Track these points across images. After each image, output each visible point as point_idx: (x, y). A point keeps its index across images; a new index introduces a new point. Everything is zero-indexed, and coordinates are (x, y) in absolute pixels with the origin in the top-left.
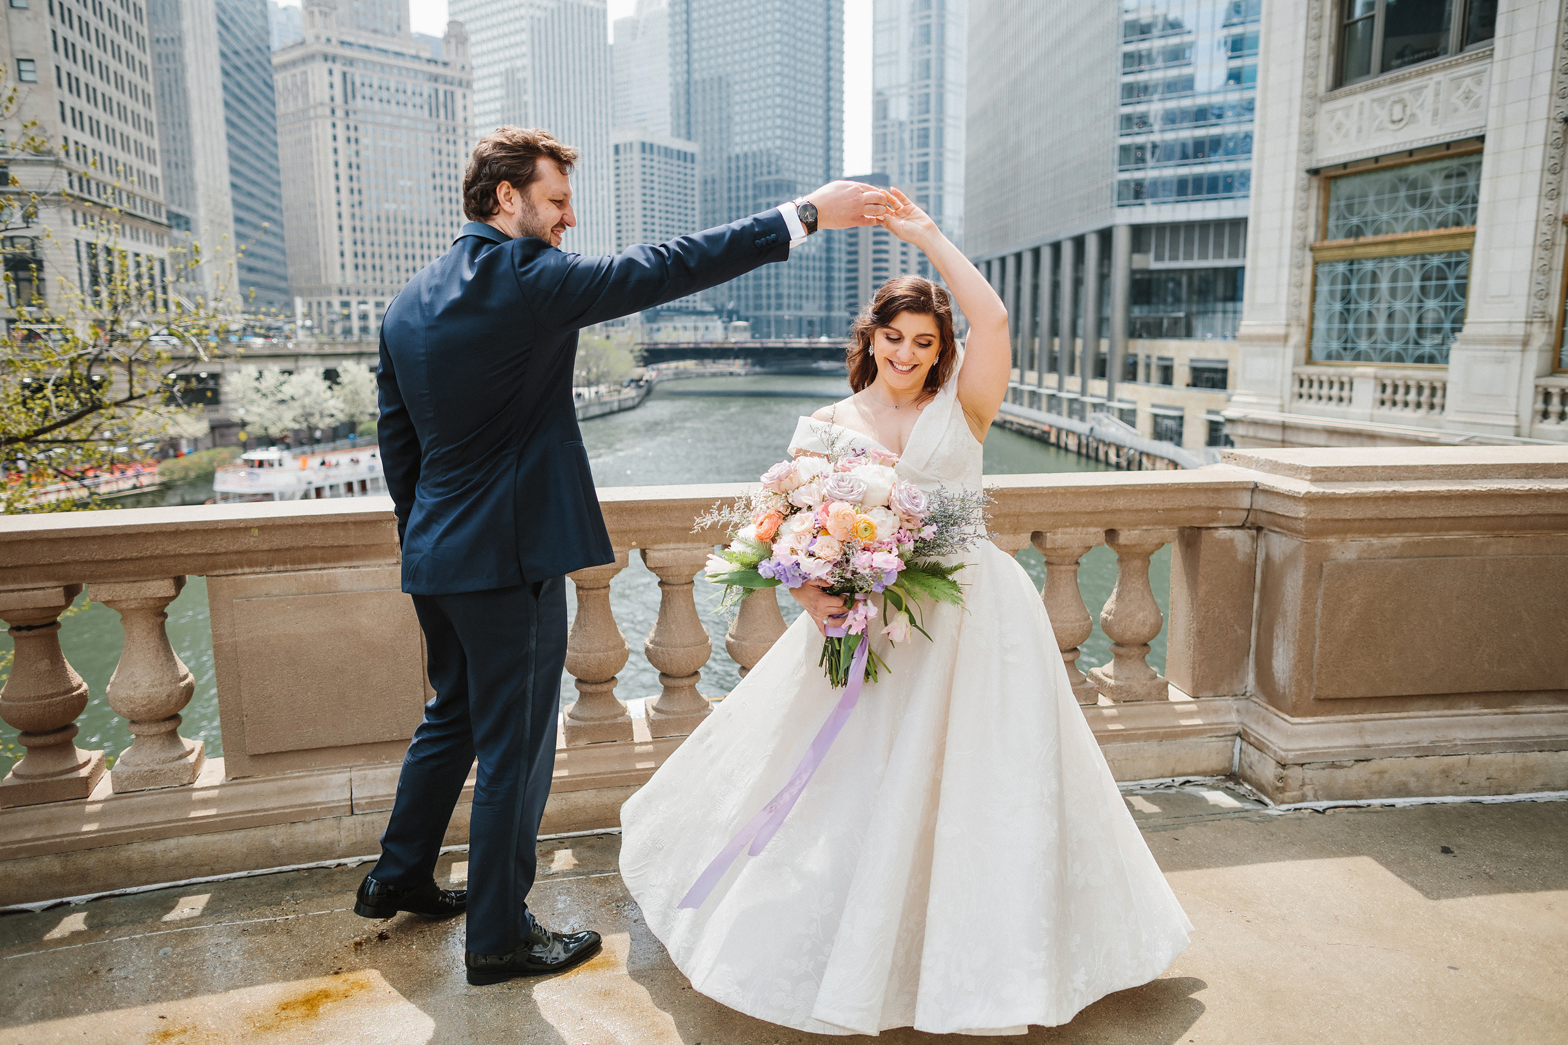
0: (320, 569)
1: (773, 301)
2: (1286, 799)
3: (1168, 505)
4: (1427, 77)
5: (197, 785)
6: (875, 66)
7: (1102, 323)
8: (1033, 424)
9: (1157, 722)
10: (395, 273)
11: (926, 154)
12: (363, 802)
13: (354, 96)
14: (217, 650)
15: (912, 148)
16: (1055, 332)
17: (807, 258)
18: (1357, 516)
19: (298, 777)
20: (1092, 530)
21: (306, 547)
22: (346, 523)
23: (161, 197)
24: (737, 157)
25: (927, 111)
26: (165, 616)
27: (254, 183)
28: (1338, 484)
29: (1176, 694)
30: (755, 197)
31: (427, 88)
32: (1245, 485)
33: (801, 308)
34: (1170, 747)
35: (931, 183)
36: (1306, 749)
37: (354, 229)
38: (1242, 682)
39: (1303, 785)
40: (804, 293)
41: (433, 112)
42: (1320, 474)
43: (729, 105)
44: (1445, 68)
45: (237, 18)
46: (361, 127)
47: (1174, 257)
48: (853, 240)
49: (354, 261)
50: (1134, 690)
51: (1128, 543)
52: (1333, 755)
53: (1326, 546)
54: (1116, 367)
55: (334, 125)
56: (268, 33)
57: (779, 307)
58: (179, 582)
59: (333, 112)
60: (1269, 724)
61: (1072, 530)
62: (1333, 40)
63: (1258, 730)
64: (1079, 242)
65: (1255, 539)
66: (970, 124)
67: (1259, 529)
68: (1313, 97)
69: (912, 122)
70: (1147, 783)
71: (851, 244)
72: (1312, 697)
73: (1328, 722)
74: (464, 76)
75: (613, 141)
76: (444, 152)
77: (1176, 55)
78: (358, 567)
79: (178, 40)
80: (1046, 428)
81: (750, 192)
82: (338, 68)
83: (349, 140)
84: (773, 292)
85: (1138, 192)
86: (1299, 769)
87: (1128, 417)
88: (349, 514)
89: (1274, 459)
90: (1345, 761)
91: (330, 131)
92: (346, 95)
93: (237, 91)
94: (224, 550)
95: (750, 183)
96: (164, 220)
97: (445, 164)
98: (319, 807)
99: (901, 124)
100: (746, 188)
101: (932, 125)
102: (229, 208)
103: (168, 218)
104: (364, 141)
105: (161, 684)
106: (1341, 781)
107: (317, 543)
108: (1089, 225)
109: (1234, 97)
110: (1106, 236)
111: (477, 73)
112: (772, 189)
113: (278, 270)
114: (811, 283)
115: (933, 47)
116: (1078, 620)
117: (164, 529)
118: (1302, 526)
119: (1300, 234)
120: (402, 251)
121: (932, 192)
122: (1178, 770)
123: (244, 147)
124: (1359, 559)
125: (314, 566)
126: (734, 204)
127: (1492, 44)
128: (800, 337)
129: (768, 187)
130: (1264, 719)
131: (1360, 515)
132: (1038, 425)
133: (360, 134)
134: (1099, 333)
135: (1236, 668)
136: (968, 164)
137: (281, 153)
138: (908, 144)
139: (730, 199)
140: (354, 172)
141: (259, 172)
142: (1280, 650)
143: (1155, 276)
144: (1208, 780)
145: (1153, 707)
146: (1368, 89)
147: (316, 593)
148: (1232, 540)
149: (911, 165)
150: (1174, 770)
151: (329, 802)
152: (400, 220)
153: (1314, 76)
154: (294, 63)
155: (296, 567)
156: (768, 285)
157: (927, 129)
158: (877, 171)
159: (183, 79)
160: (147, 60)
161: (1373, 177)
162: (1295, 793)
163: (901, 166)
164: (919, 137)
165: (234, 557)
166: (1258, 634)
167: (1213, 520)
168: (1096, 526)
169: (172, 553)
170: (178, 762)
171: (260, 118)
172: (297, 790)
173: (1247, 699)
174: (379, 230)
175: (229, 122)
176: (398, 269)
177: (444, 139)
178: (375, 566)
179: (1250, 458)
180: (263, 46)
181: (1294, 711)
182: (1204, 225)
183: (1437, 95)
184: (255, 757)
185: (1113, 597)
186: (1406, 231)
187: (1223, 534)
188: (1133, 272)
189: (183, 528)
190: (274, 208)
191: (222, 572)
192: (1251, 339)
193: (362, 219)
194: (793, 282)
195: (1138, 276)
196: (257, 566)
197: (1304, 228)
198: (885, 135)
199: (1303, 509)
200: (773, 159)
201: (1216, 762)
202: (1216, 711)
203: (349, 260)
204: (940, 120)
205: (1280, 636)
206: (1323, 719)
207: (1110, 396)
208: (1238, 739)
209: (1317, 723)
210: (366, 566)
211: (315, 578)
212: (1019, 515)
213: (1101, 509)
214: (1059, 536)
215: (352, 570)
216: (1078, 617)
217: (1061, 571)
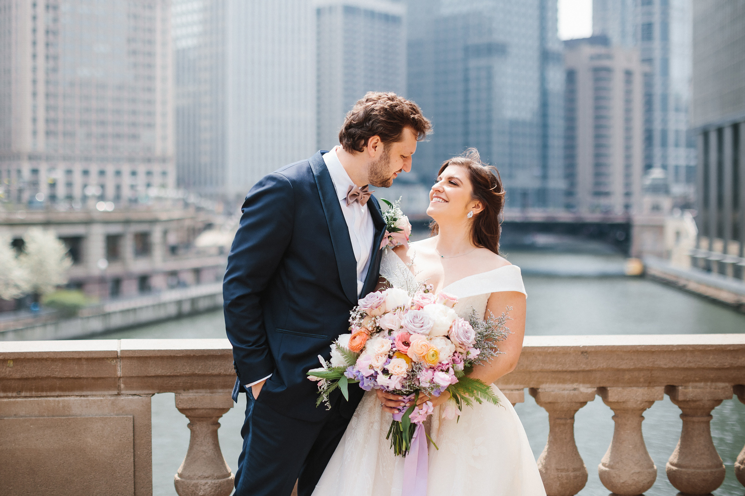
0: (57, 396)
20: (721, 385)
21: (48, 378)
22: (80, 359)
61: (702, 384)
78: (87, 396)
88: (83, 352)
107: (57, 374)
116: (709, 467)
125: (53, 394)
147: (53, 416)
155: (39, 394)
168: (724, 381)
178: (100, 396)
196: (10, 391)
210: (93, 396)
211: (53, 404)
212: (651, 370)
213: (727, 365)
214: (690, 389)
215: (82, 398)
216: (710, 464)
217: (694, 422)
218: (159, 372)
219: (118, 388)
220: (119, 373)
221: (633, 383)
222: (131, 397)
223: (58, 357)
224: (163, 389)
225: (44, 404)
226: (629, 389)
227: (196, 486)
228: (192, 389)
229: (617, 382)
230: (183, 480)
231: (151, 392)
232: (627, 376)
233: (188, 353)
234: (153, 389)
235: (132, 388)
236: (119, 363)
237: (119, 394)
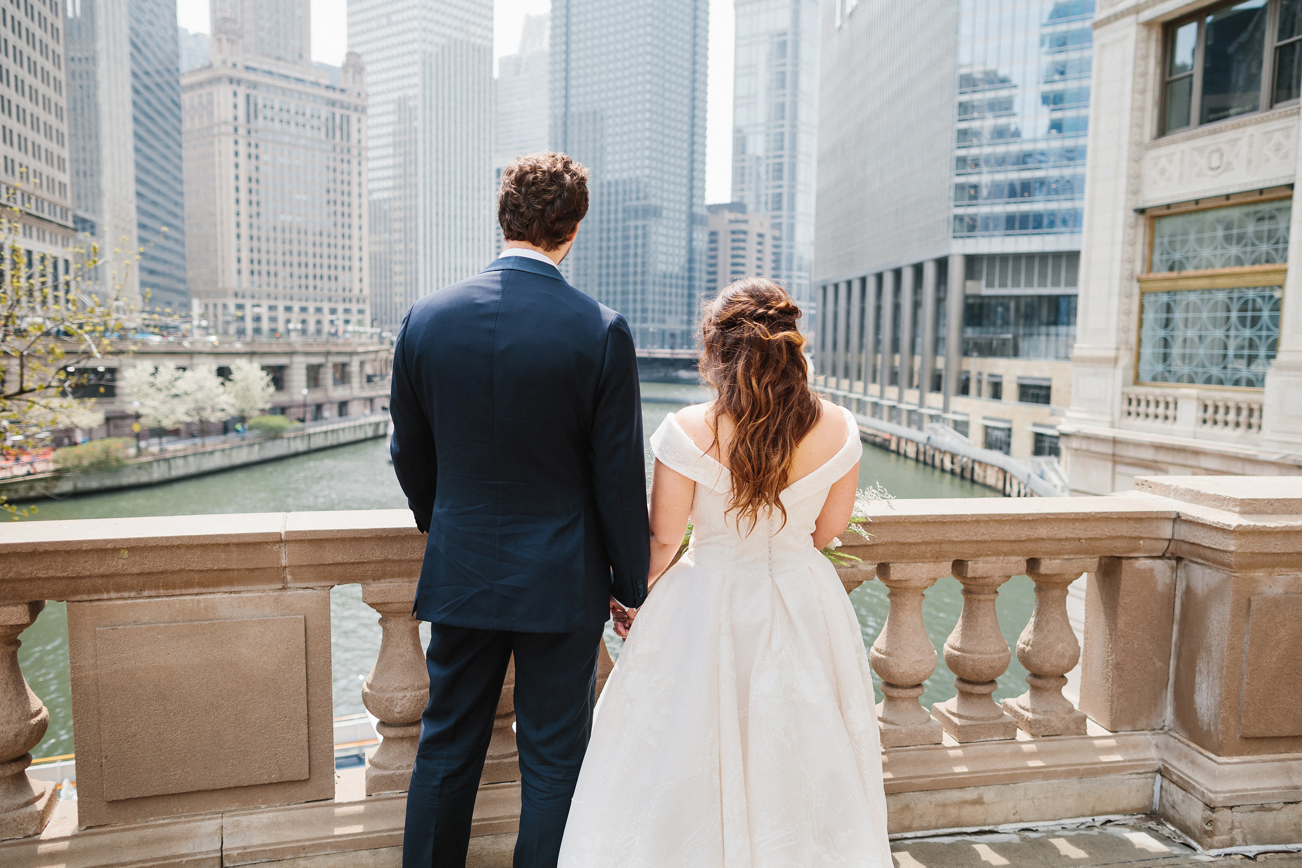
0: (197, 595)
1: (639, 315)
2: (1215, 844)
3: (1091, 534)
4: (1241, 130)
5: (44, 835)
6: (736, 106)
7: (938, 343)
8: (875, 432)
9: (1076, 759)
10: (288, 279)
11: (780, 187)
12: (235, 853)
13: (256, 117)
14: (76, 683)
15: (767, 179)
16: (895, 347)
17: (671, 277)
18: (1287, 551)
19: (162, 825)
20: (1014, 559)
21: (181, 571)
22: (228, 545)
23: (68, 202)
24: (609, 184)
25: (782, 148)
26: (18, 643)
27: (158, 192)
28: (1266, 517)
29: (1094, 728)
30: (624, 220)
31: (325, 112)
32: (1168, 515)
33: (664, 321)
34: (1089, 784)
35: (785, 212)
36: (1235, 791)
37: (251, 238)
38: (1160, 715)
39: (1232, 829)
40: (667, 308)
41: (330, 133)
42: (1249, 506)
43: (602, 136)
44: (1257, 122)
45: (149, 41)
46: (261, 145)
47: (1003, 285)
48: (712, 261)
49: (250, 267)
50: (1053, 724)
51: (1049, 572)
52: (1263, 797)
53: (1253, 580)
54: (951, 383)
55: (236, 142)
56: (178, 56)
57: (644, 320)
58: (35, 608)
59: (236, 130)
60: (1193, 762)
61: (994, 558)
62: (1157, 94)
63: (1181, 768)
64: (918, 269)
65: (1174, 570)
66: (820, 162)
67: (1179, 559)
68: (1139, 144)
69: (768, 158)
70: (1067, 822)
71: (711, 265)
72: (1238, 736)
73: (1255, 762)
74: (359, 102)
75: (495, 167)
76: (339, 170)
77: (1003, 107)
78: (239, 592)
79: (92, 59)
80: (887, 436)
81: (620, 216)
82: (242, 91)
83: (250, 156)
84: (639, 306)
85: (970, 226)
86: (1227, 812)
87: (961, 427)
88: (231, 535)
89: (1196, 488)
90: (1274, 803)
91: (232, 148)
92: (248, 115)
93: (146, 107)
94: (88, 573)
95: (620, 207)
96: (70, 224)
97: (339, 181)
98: (185, 860)
99: (758, 159)
100: (616, 211)
101: (786, 160)
102: (133, 215)
103: (75, 222)
104: (264, 157)
105: (8, 722)
106: (1270, 825)
107: (194, 566)
108: (928, 254)
109: (1057, 144)
110: (942, 264)
111: (372, 100)
112: (640, 213)
113: (178, 273)
114: (674, 299)
115: (788, 91)
116: (997, 652)
117: (19, 550)
118: (1232, 559)
119: (1128, 266)
120: (295, 259)
121: (785, 221)
122: (1099, 808)
123: (150, 159)
124: (1286, 593)
125: (191, 591)
126: (605, 226)
127: (1298, 103)
128: (663, 347)
129: (636, 211)
130: (1186, 757)
131: (1290, 549)
132: (879, 434)
133: (261, 151)
134: (936, 351)
135: (1155, 701)
136: (819, 196)
137: (185, 166)
138: (764, 177)
139: (601, 221)
140: (254, 185)
141: (163, 182)
142: (1204, 686)
143: (986, 301)
144: (1130, 820)
145: (1072, 742)
146: (1188, 139)
147: (191, 621)
148: (1152, 570)
149: (767, 195)
150: (1094, 808)
151: (195, 854)
152: (295, 231)
153: (1140, 126)
154: (201, 85)
155: (170, 592)
156: (635, 301)
157: (781, 164)
158: (736, 200)
159: (95, 95)
160: (62, 76)
161: (1194, 217)
162: (1224, 837)
163: (758, 196)
164: (774, 171)
165: (100, 581)
166: (1177, 667)
167: (1134, 550)
168: (1018, 555)
169: (27, 576)
170: (23, 810)
171: (167, 133)
172: (160, 840)
173: (1165, 733)
174: (275, 240)
175: (137, 135)
176: (291, 275)
177: (339, 158)
178: (258, 591)
179: (1168, 487)
180: (171, 67)
181: (1218, 750)
182: (1030, 257)
183: (1250, 146)
184: (114, 803)
185: (1030, 626)
186: (1224, 266)
187: (1144, 564)
188: (967, 297)
189: (41, 549)
190: (176, 216)
191: (85, 597)
192: (1084, 361)
193: (259, 228)
194: (657, 298)
195: (971, 301)
196: (125, 591)
197: (1131, 261)
198: (743, 168)
199: (1233, 542)
200: (642, 186)
201: (1136, 800)
202: (1135, 747)
203: (245, 266)
204: (793, 156)
205: (1204, 671)
206: (1249, 758)
207: (946, 409)
208: (1159, 777)
209: (1245, 763)
210: (248, 591)
211: (190, 605)
212: (941, 542)
213: (1024, 537)
214: (981, 564)
215: (233, 595)
216: (998, 648)
217: (979, 600)
218: (339, 558)
219: (284, 580)
220: (284, 562)
221: (920, 558)
222: (301, 591)
223: (195, 543)
224: (345, 579)
225: (178, 606)
226: (913, 565)
227: (391, 700)
228: (385, 578)
229: (901, 557)
230: (373, 693)
231: (328, 583)
232: (913, 550)
233: (379, 533)
234: (332, 579)
235: (302, 580)
236: (283, 548)
237: (284, 588)
